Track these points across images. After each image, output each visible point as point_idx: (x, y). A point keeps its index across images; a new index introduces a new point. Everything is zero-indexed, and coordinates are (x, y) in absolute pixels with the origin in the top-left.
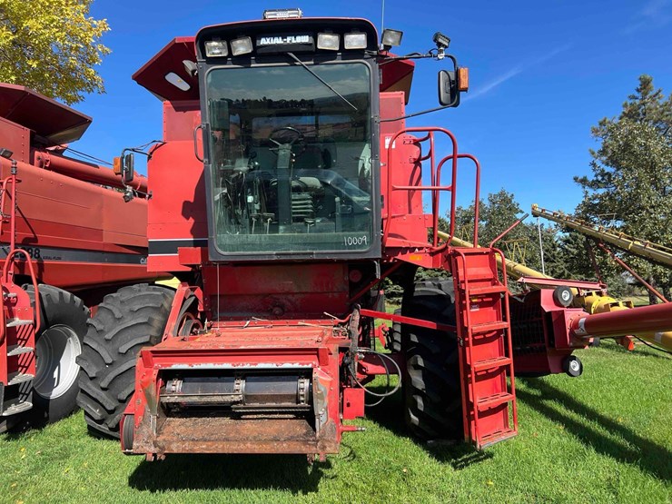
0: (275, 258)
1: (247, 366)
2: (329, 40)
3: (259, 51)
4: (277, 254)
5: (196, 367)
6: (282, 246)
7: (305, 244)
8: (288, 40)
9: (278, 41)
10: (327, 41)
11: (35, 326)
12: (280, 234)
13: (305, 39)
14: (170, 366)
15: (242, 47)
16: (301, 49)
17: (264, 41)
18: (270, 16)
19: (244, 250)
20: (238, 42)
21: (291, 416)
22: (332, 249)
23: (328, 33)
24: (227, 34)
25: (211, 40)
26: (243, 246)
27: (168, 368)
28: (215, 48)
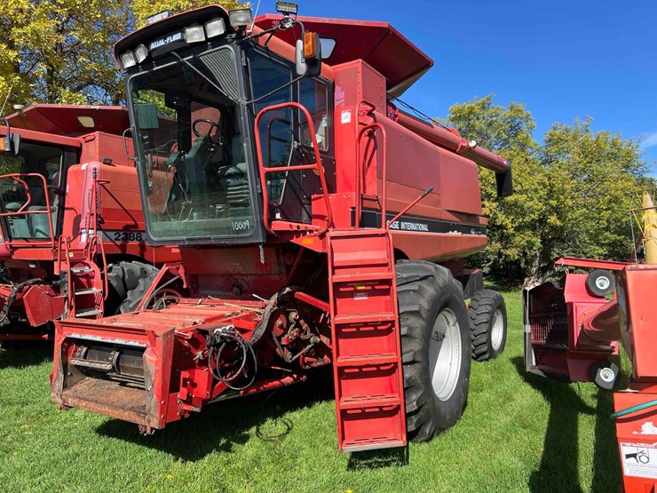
1: (109, 340)
2: (196, 32)
3: (153, 55)
5: (83, 337)
6: (191, 232)
7: (205, 229)
8: (168, 40)
10: (194, 34)
11: (104, 295)
13: (179, 36)
14: (71, 335)
15: (141, 54)
16: (178, 46)
22: (224, 234)
23: (195, 26)
25: (123, 53)
26: (167, 232)
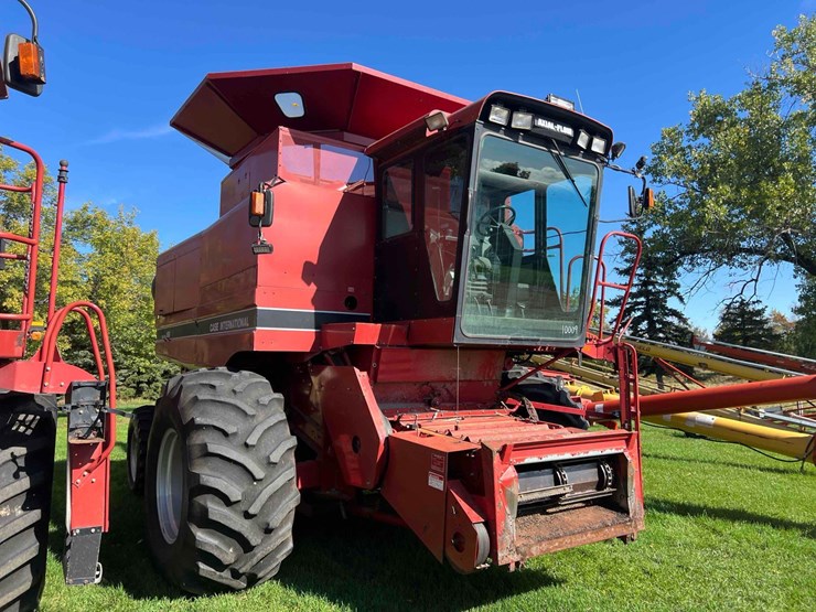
0: (508, 343)
1: (582, 455)
2: (584, 138)
4: (511, 339)
5: (544, 459)
6: (516, 330)
7: (534, 330)
8: (559, 127)
9: (550, 125)
12: (506, 317)
13: (568, 131)
14: (523, 460)
15: (522, 121)
16: (563, 139)
17: (541, 123)
18: (553, 101)
19: (485, 332)
20: (521, 115)
21: (580, 505)
22: (552, 336)
23: (585, 132)
24: (513, 104)
25: (496, 104)
26: (486, 328)
27: (522, 463)
28: (498, 115)
